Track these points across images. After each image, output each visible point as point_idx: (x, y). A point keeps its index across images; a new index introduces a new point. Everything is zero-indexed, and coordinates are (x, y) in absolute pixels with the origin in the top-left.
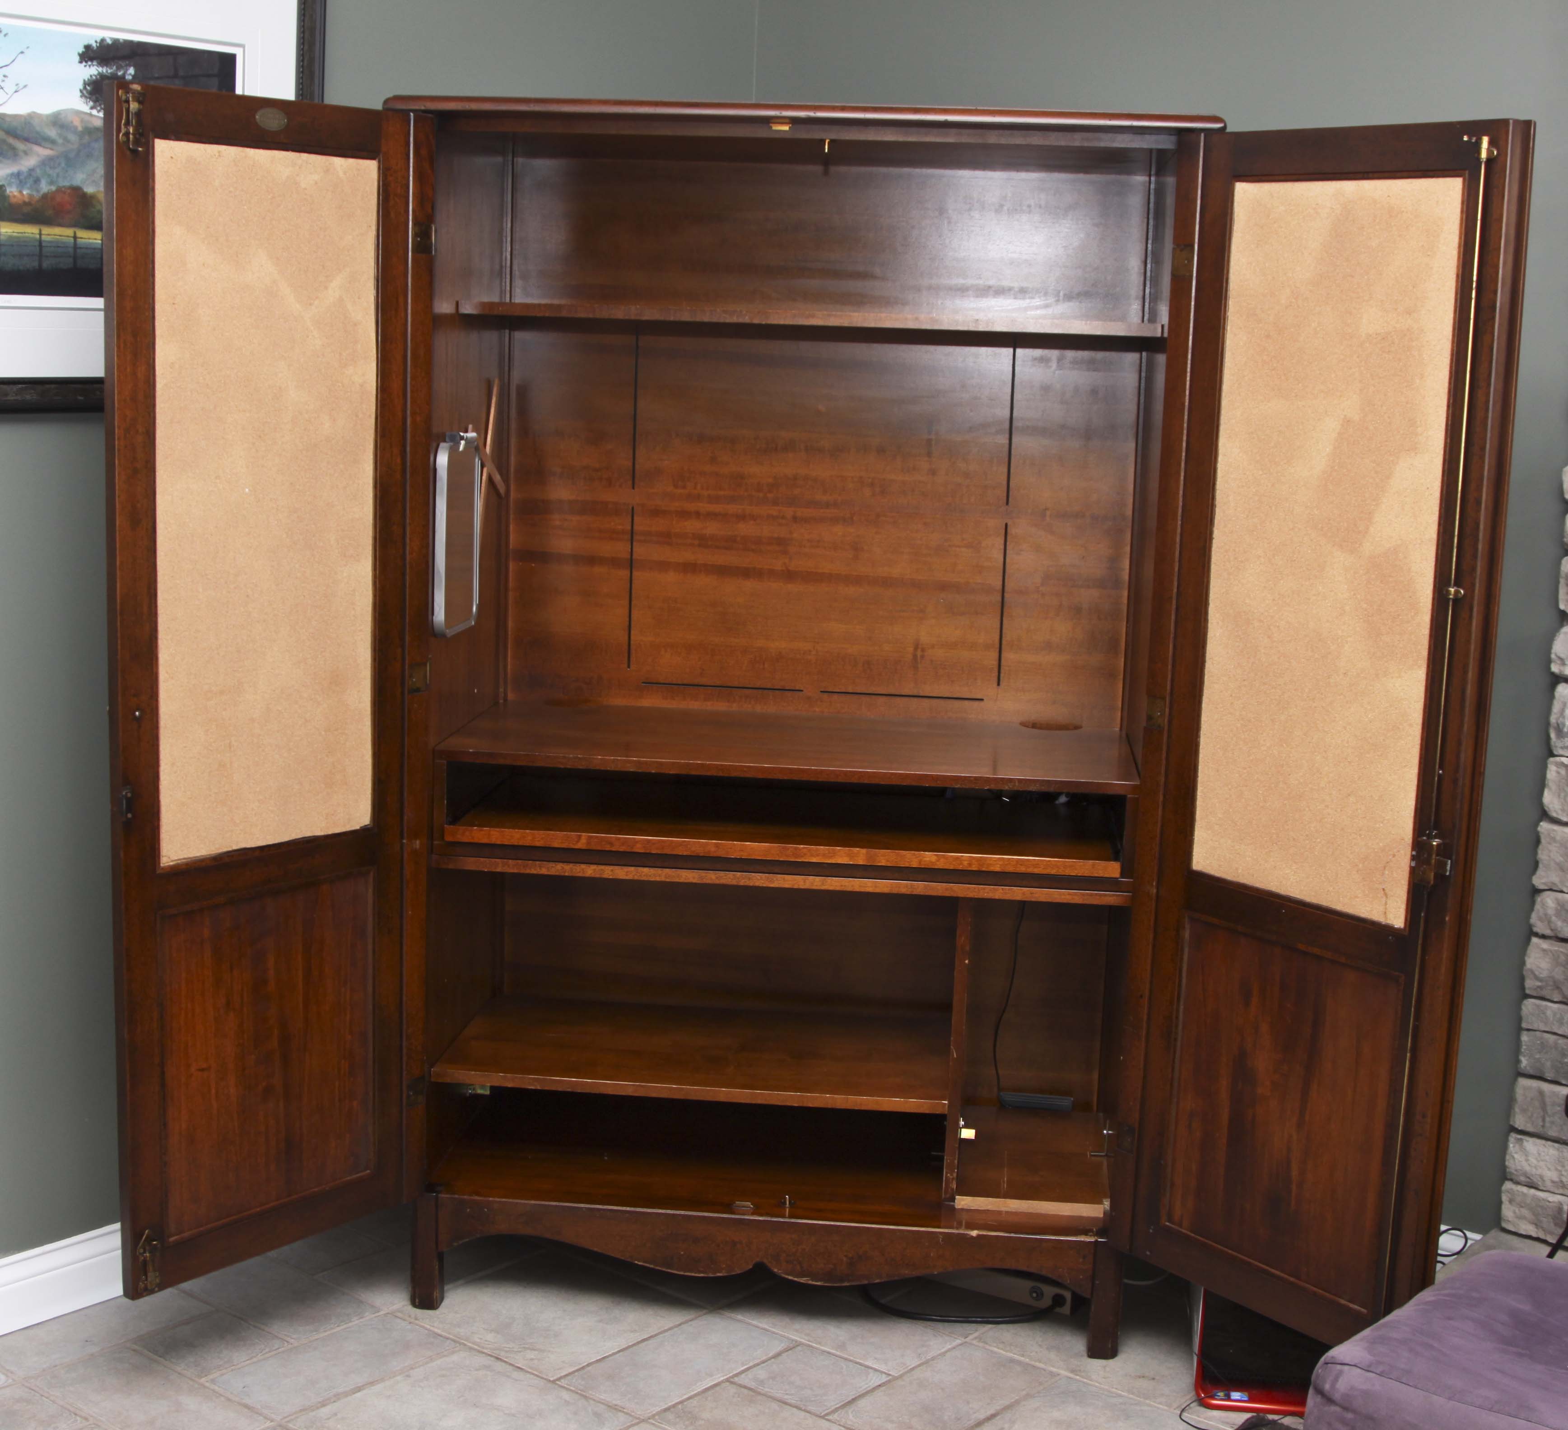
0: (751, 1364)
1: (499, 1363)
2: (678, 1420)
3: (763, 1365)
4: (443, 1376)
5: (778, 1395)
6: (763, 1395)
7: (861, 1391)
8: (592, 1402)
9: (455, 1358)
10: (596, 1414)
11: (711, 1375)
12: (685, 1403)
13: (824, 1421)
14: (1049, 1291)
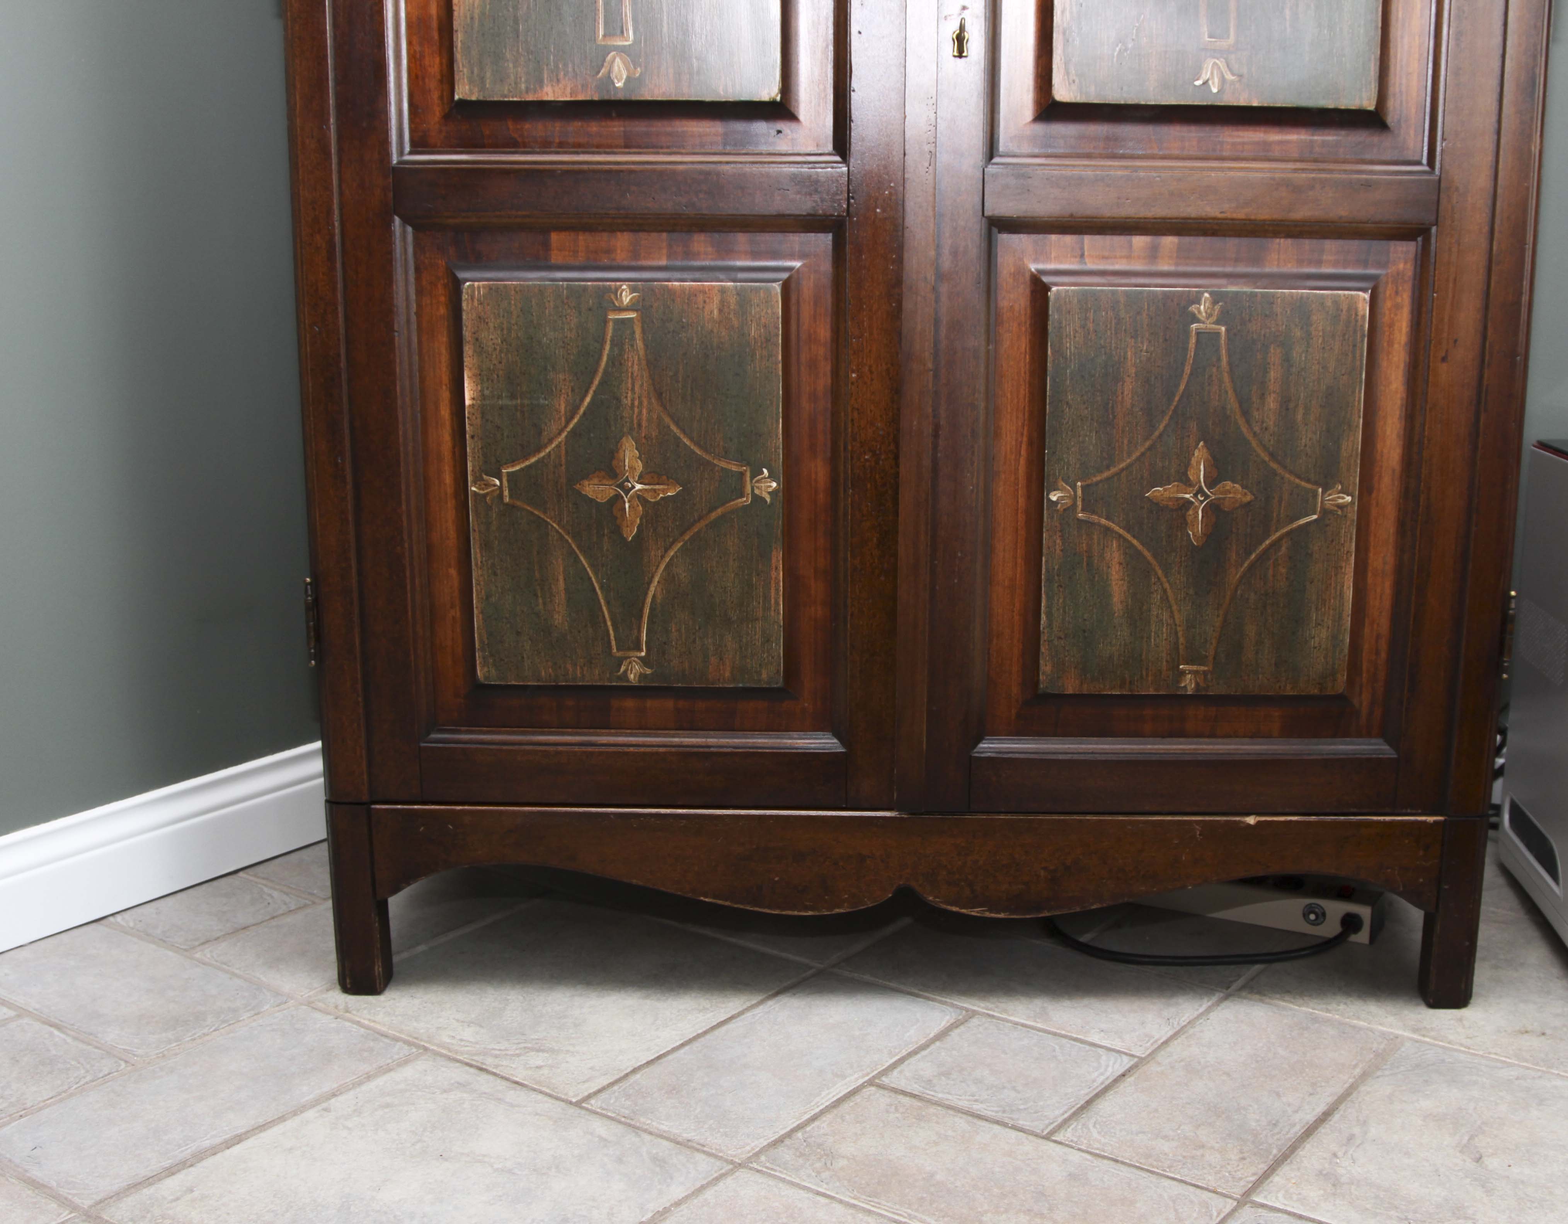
0: (904, 1053)
1: (484, 1077)
2: (801, 1161)
3: (924, 1053)
4: (388, 1106)
5: (963, 1104)
6: (938, 1104)
7: (1098, 1086)
8: (647, 1137)
9: (408, 1072)
10: (656, 1159)
11: (844, 1077)
12: (808, 1129)
13: (1052, 1145)
14: (1336, 909)
